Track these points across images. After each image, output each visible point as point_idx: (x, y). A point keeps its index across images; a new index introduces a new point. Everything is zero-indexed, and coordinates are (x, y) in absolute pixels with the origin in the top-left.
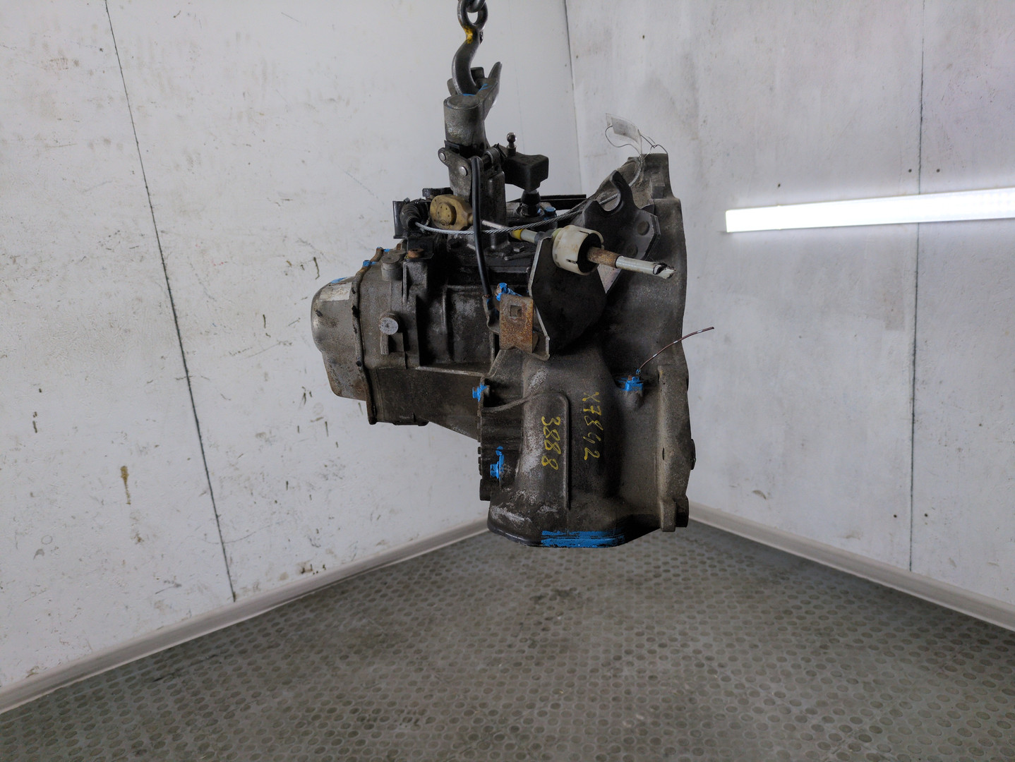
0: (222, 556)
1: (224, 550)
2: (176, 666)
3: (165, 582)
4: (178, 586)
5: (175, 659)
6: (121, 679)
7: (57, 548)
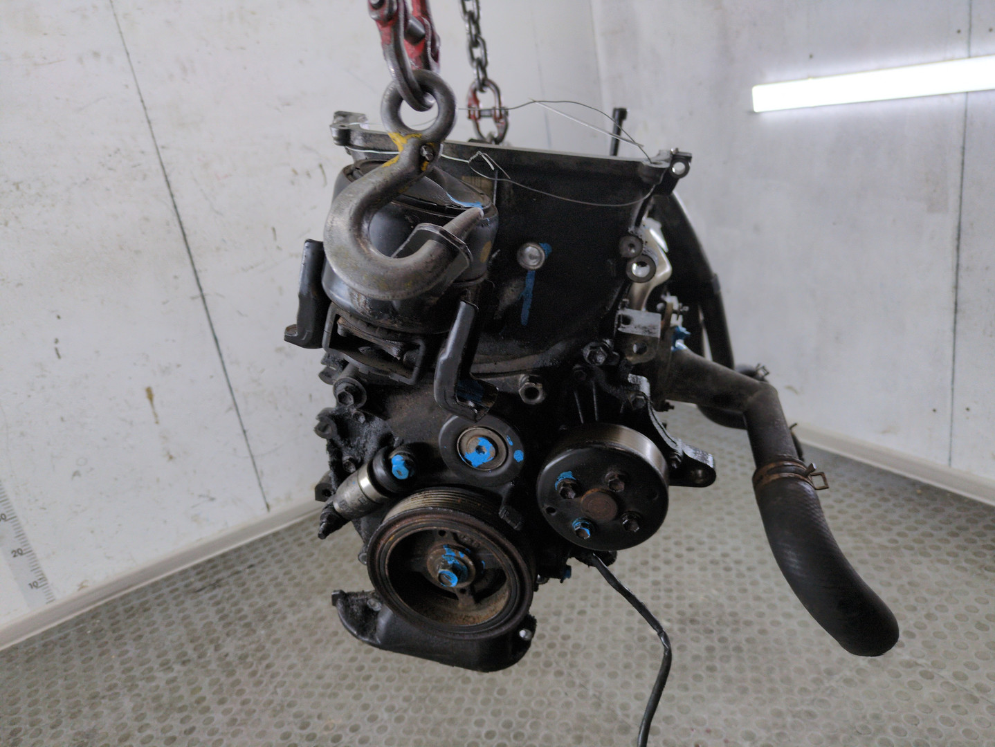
0: (252, 470)
1: (254, 464)
2: (216, 577)
3: (200, 496)
4: (212, 499)
5: (215, 570)
6: (166, 590)
7: (92, 469)
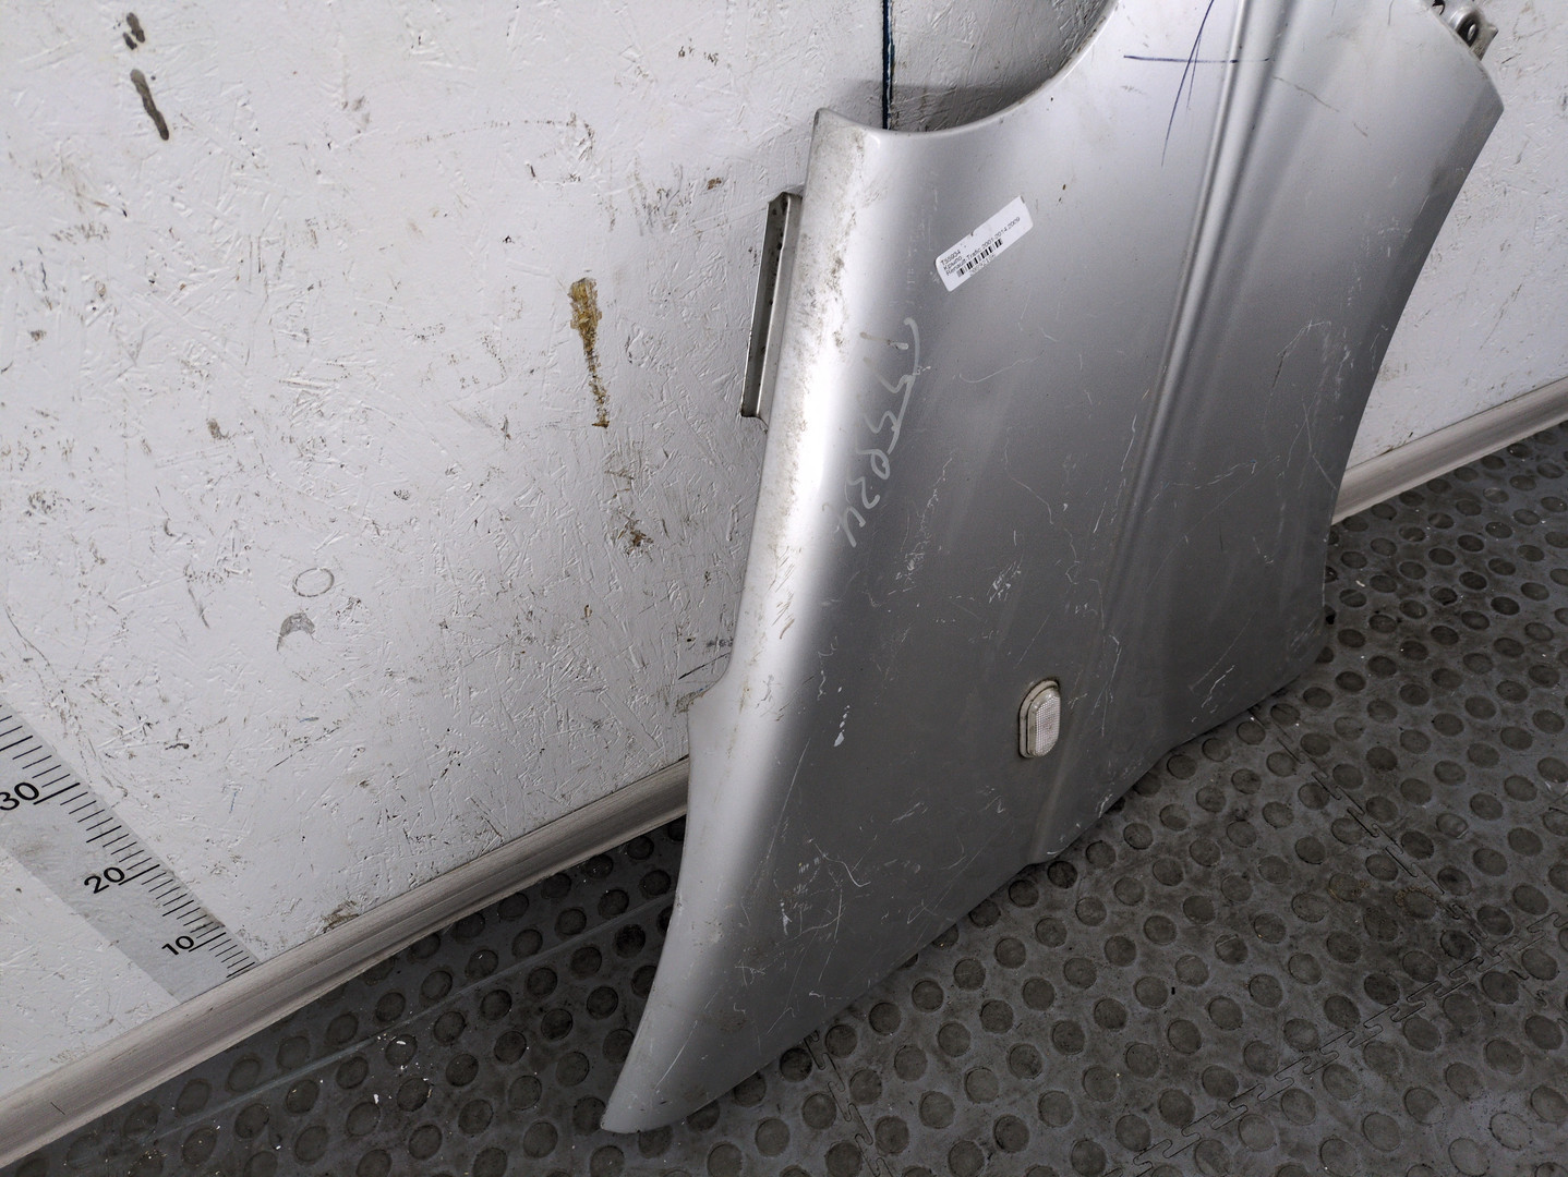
7: (354, 602)
